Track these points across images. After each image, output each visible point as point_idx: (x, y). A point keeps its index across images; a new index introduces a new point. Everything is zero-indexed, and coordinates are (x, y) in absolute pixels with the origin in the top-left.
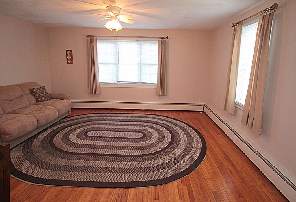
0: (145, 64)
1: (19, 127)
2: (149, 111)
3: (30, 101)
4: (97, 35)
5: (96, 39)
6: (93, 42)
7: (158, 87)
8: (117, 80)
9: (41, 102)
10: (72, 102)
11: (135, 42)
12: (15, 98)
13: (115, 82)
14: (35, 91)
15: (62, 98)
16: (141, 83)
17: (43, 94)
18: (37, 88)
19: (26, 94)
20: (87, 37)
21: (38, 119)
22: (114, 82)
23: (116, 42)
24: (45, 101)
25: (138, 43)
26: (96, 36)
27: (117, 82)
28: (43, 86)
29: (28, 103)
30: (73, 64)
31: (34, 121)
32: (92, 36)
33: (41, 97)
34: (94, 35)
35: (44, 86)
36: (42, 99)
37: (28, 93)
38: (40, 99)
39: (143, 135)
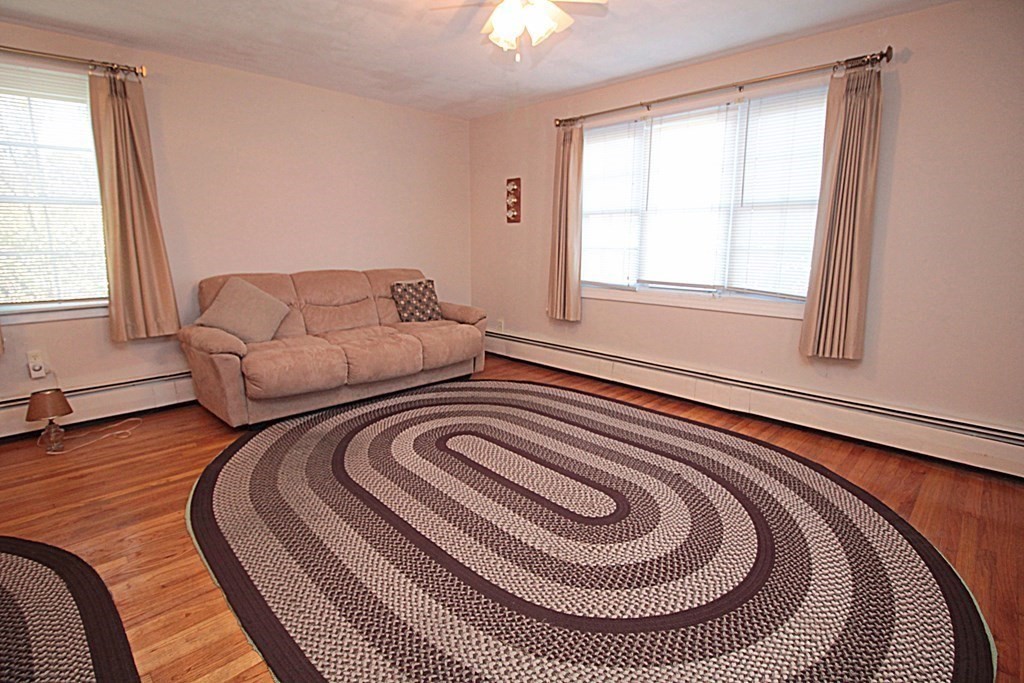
0: (753, 206)
1: (285, 368)
2: (754, 423)
3: (381, 316)
4: (584, 115)
5: (581, 129)
6: (571, 139)
7: (808, 314)
8: (640, 272)
9: (407, 321)
10: (488, 334)
11: (719, 111)
12: (348, 301)
13: (632, 282)
14: (399, 290)
15: (460, 319)
16: (731, 290)
17: (420, 301)
18: (409, 285)
19: (380, 297)
20: (557, 126)
21: (350, 361)
22: (624, 282)
23: (645, 128)
24: (420, 320)
25: (730, 113)
26: (581, 117)
27: (638, 281)
28: (429, 281)
29: (377, 321)
30: (518, 221)
31: (334, 362)
32: (570, 120)
33: (410, 308)
34: (576, 116)
35: (432, 282)
36: (412, 314)
37: (384, 293)
38: (406, 315)
39: (613, 507)
